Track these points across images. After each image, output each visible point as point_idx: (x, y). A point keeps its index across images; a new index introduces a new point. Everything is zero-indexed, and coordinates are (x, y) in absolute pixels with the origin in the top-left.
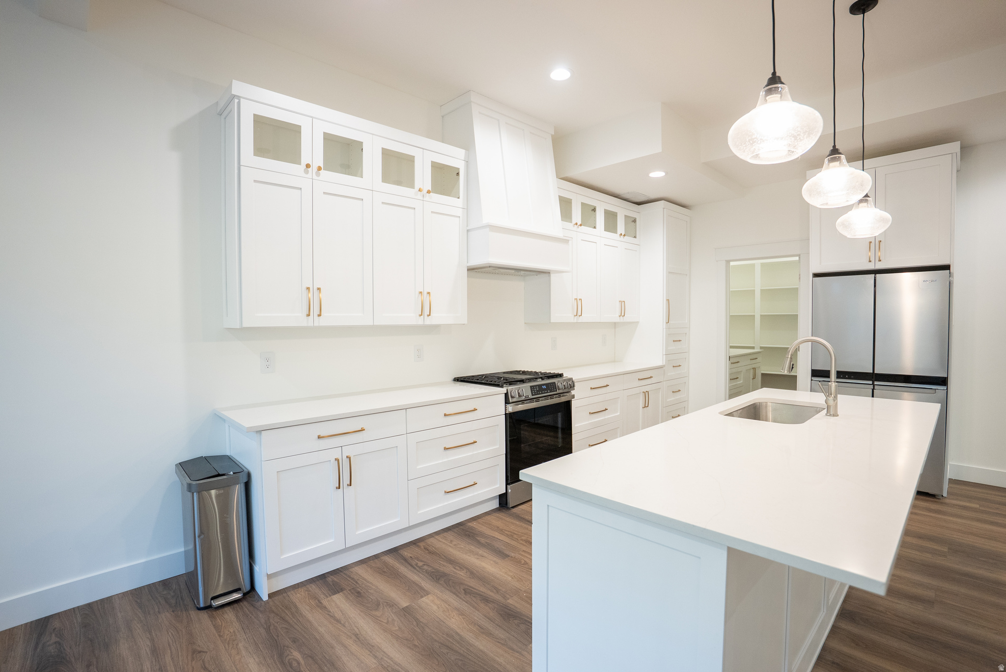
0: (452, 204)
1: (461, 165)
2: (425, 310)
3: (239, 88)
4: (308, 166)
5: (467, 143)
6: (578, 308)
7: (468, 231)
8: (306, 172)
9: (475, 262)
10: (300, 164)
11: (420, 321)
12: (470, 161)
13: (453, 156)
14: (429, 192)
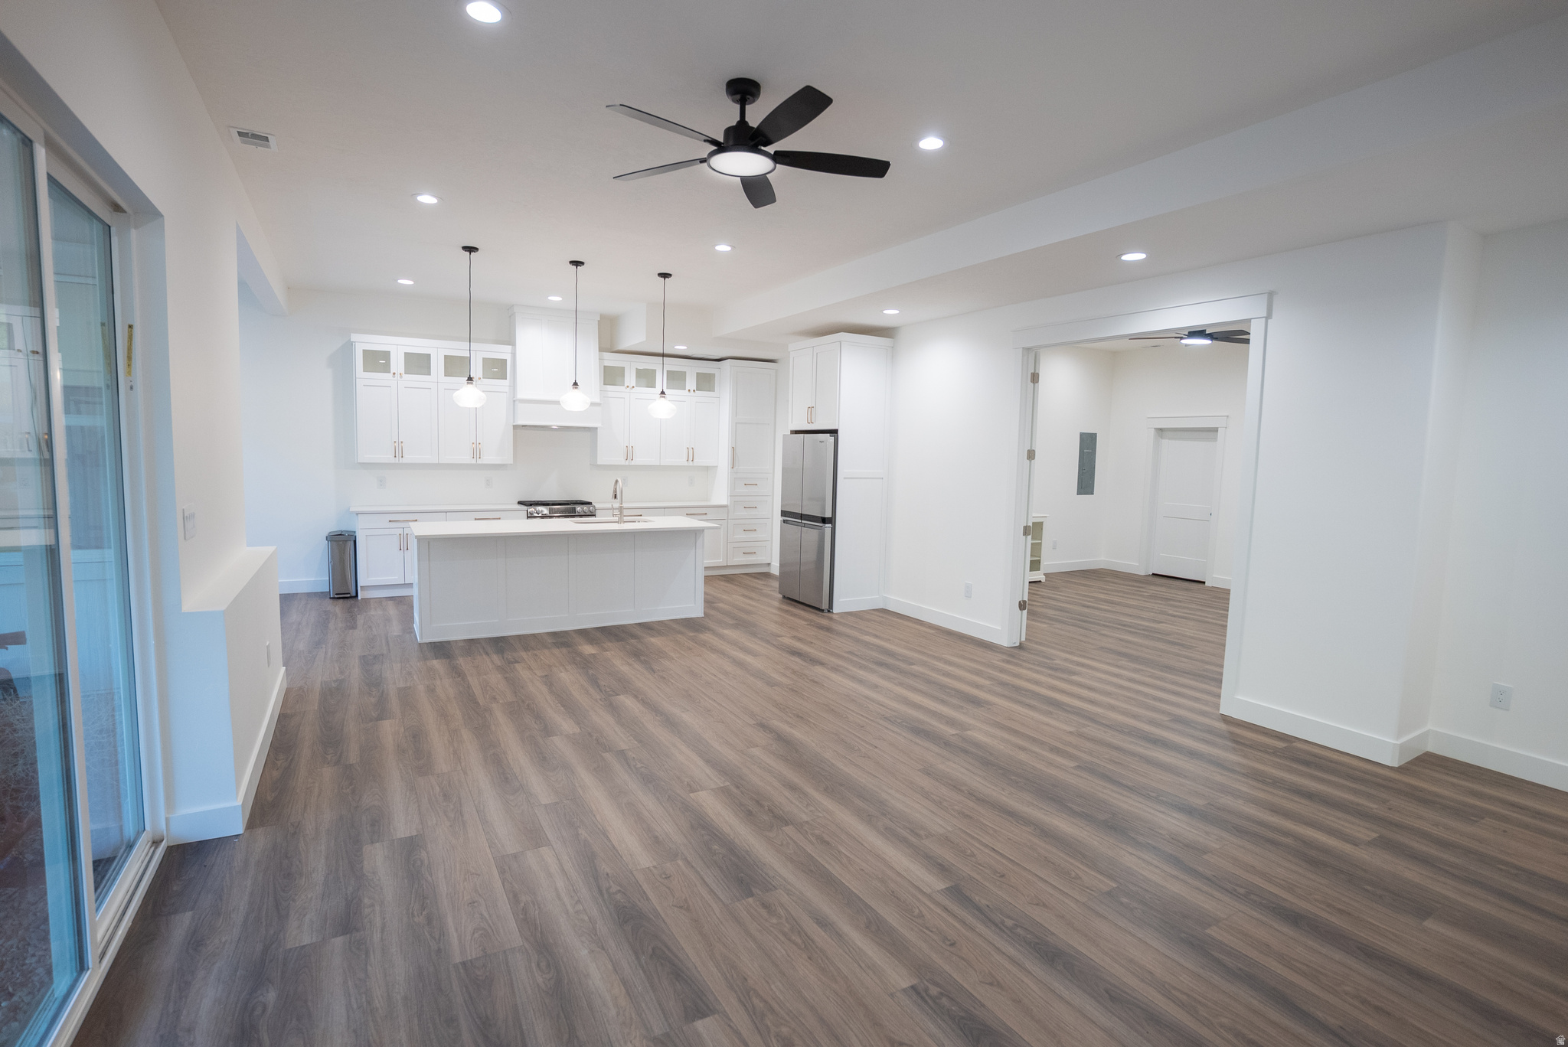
0: (503, 385)
1: (508, 357)
2: (477, 452)
3: (354, 337)
4: (394, 374)
5: (510, 341)
6: (629, 454)
7: (514, 401)
8: (394, 377)
9: (521, 422)
10: (390, 372)
11: (473, 461)
12: (514, 354)
13: (502, 352)
14: (480, 379)
